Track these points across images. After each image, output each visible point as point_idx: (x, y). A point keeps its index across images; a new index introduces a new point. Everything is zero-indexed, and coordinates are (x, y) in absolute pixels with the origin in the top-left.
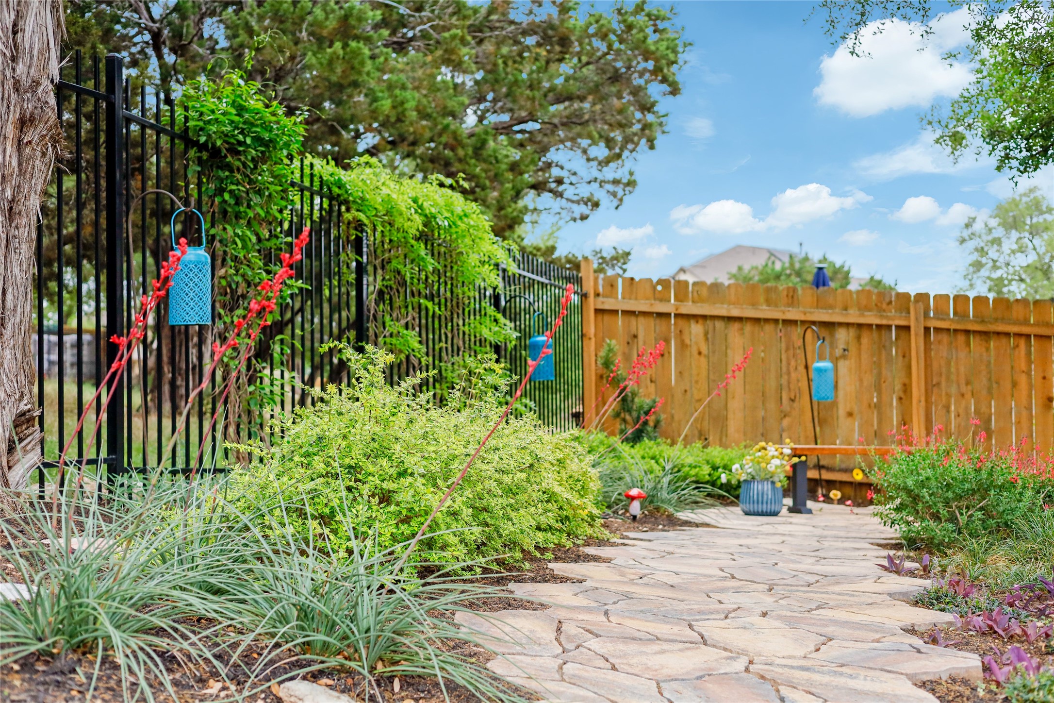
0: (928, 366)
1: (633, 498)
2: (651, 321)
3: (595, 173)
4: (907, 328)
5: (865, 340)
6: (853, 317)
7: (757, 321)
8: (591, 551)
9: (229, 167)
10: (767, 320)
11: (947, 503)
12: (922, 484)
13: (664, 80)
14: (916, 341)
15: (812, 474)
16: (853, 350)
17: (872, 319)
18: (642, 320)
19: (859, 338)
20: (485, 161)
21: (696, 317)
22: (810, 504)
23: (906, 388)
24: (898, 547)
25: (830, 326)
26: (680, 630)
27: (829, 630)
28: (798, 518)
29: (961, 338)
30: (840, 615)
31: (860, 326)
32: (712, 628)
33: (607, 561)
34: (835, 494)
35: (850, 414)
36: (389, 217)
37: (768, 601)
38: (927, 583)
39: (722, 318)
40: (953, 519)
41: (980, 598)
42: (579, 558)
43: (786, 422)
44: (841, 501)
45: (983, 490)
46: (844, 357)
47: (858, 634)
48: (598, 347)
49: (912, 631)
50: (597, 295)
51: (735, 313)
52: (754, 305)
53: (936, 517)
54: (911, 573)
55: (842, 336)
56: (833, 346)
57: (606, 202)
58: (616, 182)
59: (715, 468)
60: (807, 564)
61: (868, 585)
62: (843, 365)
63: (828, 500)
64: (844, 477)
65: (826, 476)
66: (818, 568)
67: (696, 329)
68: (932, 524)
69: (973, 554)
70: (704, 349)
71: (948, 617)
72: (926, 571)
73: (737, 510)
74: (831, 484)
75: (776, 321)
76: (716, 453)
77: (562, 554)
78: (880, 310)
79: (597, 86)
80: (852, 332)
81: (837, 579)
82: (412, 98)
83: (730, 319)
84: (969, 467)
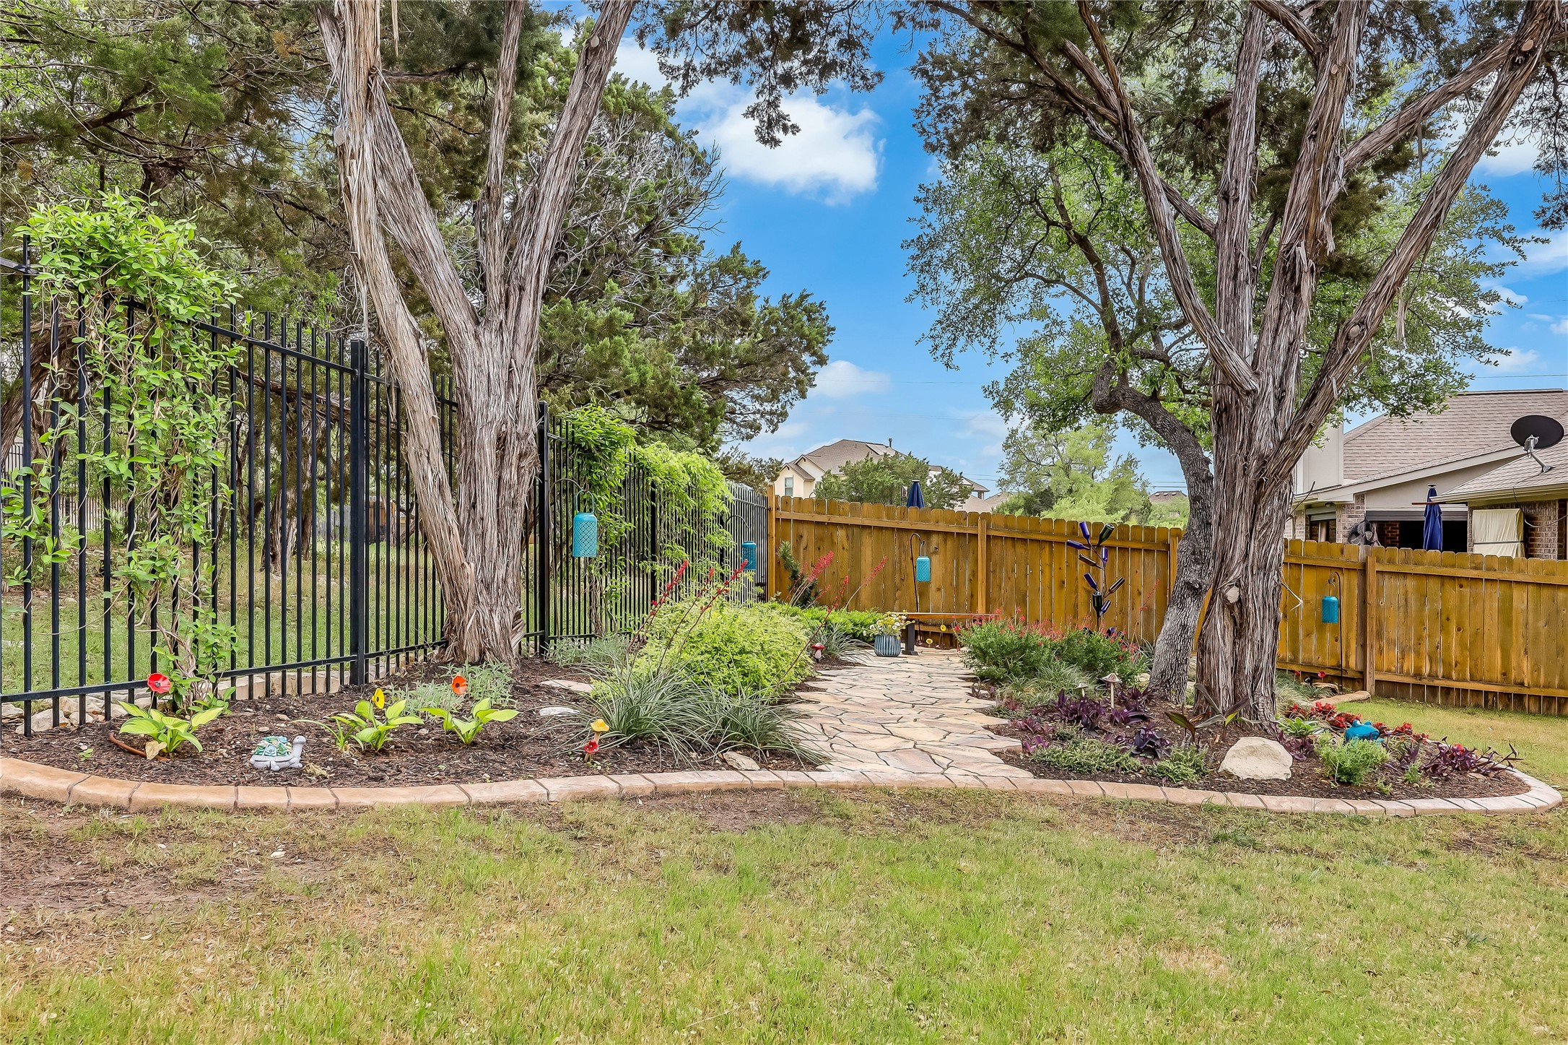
0: (988, 560)
1: (817, 649)
2: (812, 527)
3: (758, 407)
4: (976, 535)
5: (949, 543)
6: (942, 527)
7: (881, 528)
8: (810, 684)
9: (595, 459)
10: (887, 528)
11: (1002, 655)
12: (990, 646)
13: (814, 354)
14: (981, 544)
15: (916, 628)
16: (941, 549)
17: (954, 529)
18: (806, 526)
19: (945, 541)
20: (692, 407)
21: (841, 525)
22: (916, 649)
23: (974, 574)
24: (974, 680)
25: (928, 533)
26: (878, 729)
27: (949, 728)
28: (910, 659)
29: (1010, 543)
30: (952, 720)
31: (946, 533)
32: (893, 728)
33: (824, 690)
34: (929, 641)
35: (939, 589)
36: (670, 476)
37: (914, 713)
38: (993, 703)
39: (858, 526)
40: (1006, 665)
41: (1021, 712)
42: (809, 689)
43: (898, 594)
44: (933, 646)
45: (1022, 649)
46: (935, 553)
47: (963, 730)
48: (778, 544)
49: (987, 728)
50: (777, 509)
51: (867, 523)
52: (879, 518)
53: (996, 664)
54: (983, 697)
55: (935, 540)
56: (929, 545)
57: (764, 427)
58: (772, 413)
59: (855, 625)
60: (927, 692)
61: (962, 704)
62: (935, 558)
63: (925, 645)
64: (935, 630)
65: (923, 628)
66: (934, 694)
67: (841, 534)
68: (994, 668)
69: (1016, 686)
70: (846, 546)
71: (1006, 721)
72: (992, 697)
73: (872, 652)
74: (926, 634)
75: (893, 529)
76: (857, 616)
77: (801, 687)
78: (959, 524)
79: (769, 357)
80: (941, 537)
81: (947, 701)
82: (650, 370)
83: (864, 527)
84: (1015, 637)
